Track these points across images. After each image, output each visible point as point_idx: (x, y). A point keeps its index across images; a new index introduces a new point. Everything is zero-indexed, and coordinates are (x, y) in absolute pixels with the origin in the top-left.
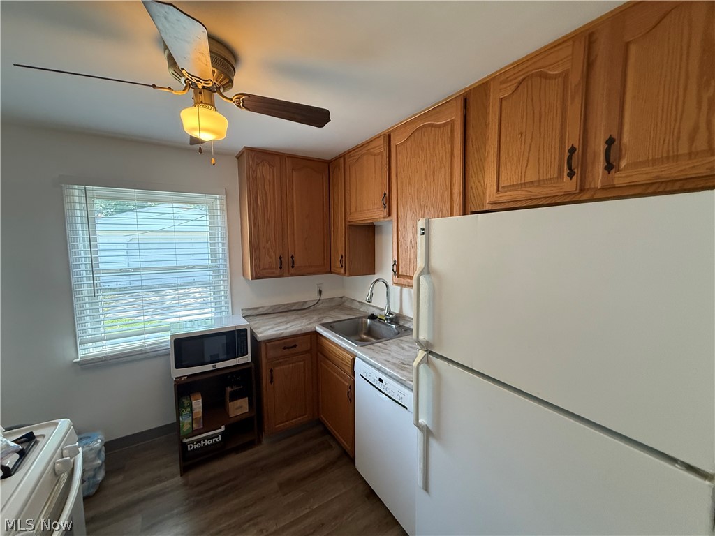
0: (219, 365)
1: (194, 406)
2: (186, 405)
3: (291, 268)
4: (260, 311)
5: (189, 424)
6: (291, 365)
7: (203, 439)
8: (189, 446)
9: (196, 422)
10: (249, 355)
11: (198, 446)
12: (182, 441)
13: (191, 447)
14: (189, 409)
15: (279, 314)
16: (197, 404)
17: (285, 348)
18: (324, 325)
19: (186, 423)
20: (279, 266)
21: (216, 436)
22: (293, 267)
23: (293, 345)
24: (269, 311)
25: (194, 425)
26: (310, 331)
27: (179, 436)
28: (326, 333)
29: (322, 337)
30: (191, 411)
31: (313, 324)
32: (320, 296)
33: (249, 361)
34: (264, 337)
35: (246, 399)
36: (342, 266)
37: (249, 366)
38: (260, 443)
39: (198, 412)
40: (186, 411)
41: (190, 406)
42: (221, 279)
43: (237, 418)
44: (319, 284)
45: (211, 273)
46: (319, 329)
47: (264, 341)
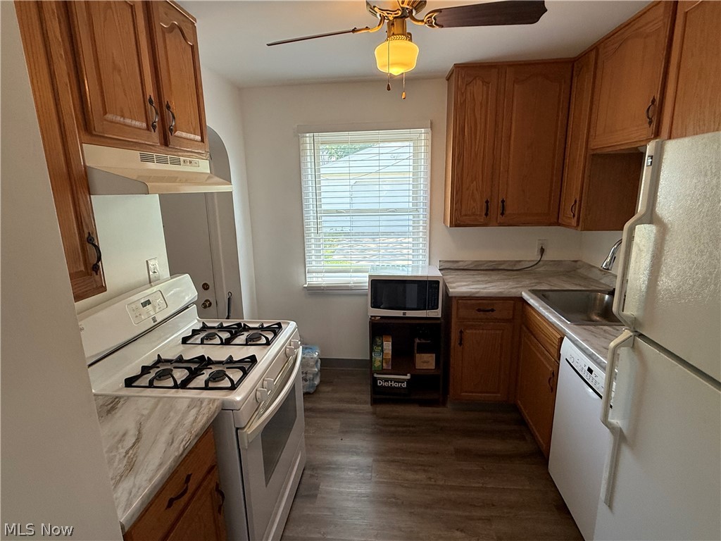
0: (410, 314)
1: (384, 347)
2: (378, 344)
3: (499, 216)
4: (461, 265)
5: (380, 361)
6: (485, 331)
7: (391, 380)
8: (379, 381)
9: (386, 363)
10: (439, 310)
11: (386, 384)
12: (373, 375)
13: (380, 383)
14: (380, 348)
15: (482, 272)
16: (388, 346)
17: (479, 310)
18: (535, 293)
19: (377, 360)
20: (484, 212)
21: (402, 381)
22: (502, 214)
23: (490, 309)
24: (470, 267)
25: (384, 365)
26: (513, 295)
27: (371, 368)
28: (533, 302)
29: (527, 307)
30: (382, 351)
31: (519, 289)
32: (542, 256)
33: (440, 316)
34: (455, 292)
35: (434, 355)
36: (574, 216)
37: (439, 322)
38: (444, 404)
39: (388, 354)
40: (378, 349)
41: (382, 345)
42: (421, 224)
43: (423, 371)
44: (539, 240)
45: (411, 217)
46: (526, 296)
47: (455, 297)
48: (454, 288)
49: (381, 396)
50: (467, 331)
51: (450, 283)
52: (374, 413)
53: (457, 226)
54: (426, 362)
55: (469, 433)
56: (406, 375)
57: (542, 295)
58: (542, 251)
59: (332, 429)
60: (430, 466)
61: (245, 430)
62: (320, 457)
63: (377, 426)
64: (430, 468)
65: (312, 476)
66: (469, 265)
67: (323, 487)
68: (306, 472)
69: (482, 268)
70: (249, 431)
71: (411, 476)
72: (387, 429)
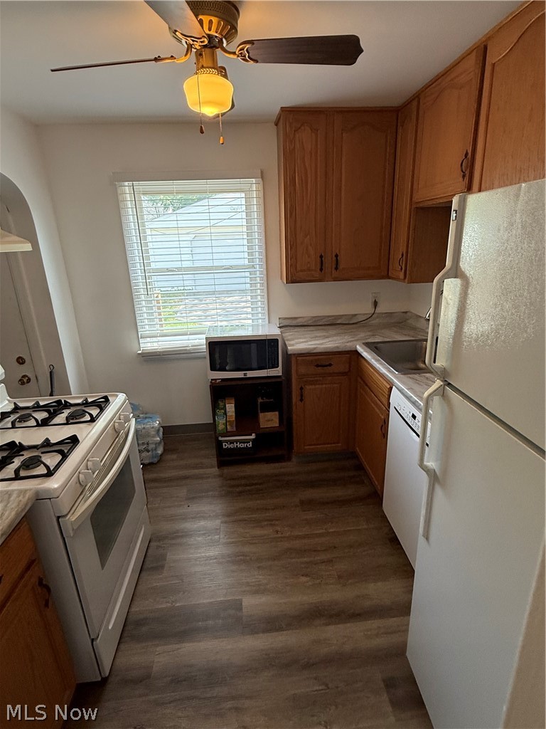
0: (251, 374)
1: (228, 410)
2: (221, 407)
3: (334, 271)
4: (299, 322)
5: (224, 424)
6: (324, 386)
7: (237, 441)
8: (224, 444)
9: (230, 425)
10: (280, 368)
11: (232, 446)
12: (218, 438)
13: (225, 445)
14: (223, 411)
15: (321, 327)
16: (231, 408)
17: (317, 366)
18: (368, 345)
19: (221, 423)
20: (319, 267)
21: (247, 441)
22: (336, 269)
23: (327, 363)
24: (310, 323)
25: (228, 427)
26: (349, 349)
27: (215, 433)
28: (366, 354)
29: (362, 359)
30: (225, 413)
31: (355, 342)
32: (375, 308)
33: (280, 374)
34: (294, 350)
35: (277, 413)
36: (402, 269)
37: (279, 380)
38: (289, 459)
39: (232, 416)
40: (220, 412)
41: (224, 408)
42: (258, 281)
43: (267, 430)
44: (372, 293)
45: (247, 274)
46: (360, 349)
47: (294, 354)
48: (293, 345)
49: (226, 458)
50: (307, 387)
51: (287, 340)
52: (221, 476)
53: (293, 282)
54: (269, 420)
55: (312, 484)
56: (251, 435)
57: (374, 347)
58: (376, 304)
59: (177, 497)
60: (277, 520)
61: (69, 516)
62: (166, 527)
63: (224, 488)
64: (277, 523)
65: (158, 547)
66: (308, 321)
67: (171, 556)
68: (151, 544)
69: (320, 323)
70: (73, 518)
71: (258, 532)
72: (235, 491)
